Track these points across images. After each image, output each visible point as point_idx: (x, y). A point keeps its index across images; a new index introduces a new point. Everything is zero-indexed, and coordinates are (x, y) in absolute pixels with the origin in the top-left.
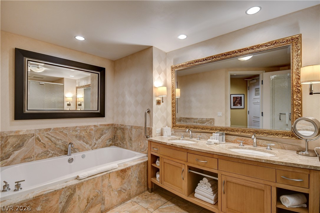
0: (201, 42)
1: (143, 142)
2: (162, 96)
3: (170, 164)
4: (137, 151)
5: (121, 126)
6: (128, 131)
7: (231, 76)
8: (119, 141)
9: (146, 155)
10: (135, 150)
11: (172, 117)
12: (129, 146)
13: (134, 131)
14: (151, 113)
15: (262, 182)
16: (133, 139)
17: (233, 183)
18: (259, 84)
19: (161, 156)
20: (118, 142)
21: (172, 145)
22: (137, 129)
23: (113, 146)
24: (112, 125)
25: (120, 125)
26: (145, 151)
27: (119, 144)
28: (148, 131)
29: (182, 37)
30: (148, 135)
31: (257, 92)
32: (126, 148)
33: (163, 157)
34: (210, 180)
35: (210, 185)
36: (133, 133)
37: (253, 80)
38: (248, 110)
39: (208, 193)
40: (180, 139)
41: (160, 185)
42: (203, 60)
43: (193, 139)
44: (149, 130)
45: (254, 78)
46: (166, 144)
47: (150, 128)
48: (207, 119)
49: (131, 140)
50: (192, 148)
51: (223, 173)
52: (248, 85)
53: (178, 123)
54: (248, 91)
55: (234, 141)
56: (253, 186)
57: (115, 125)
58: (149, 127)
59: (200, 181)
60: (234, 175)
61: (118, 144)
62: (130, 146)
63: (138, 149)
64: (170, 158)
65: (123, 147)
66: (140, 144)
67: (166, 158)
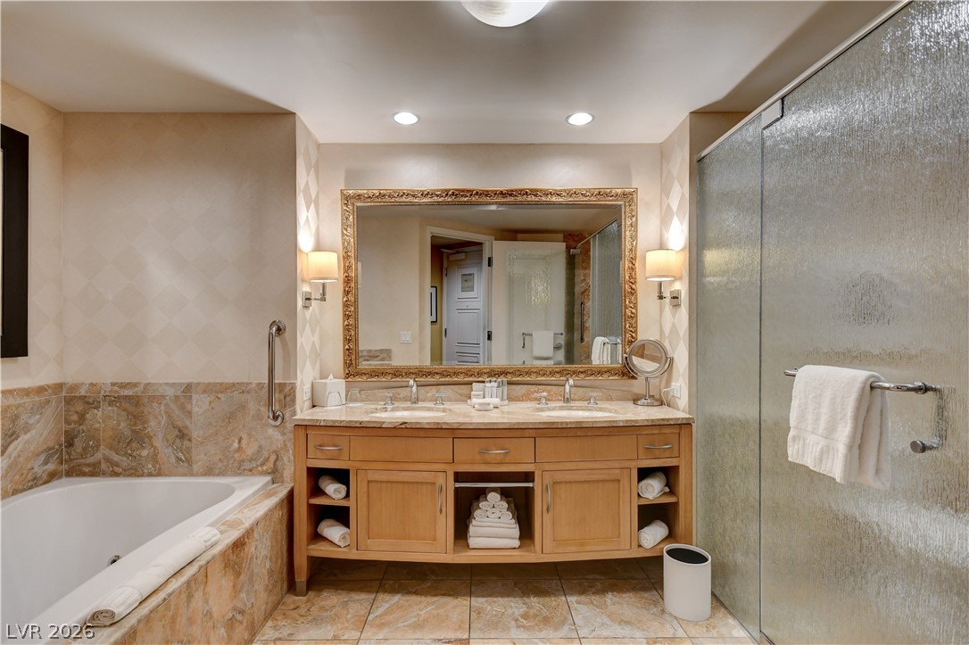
0: (438, 145)
1: (250, 435)
2: (322, 281)
3: (391, 482)
4: (222, 473)
5: (116, 388)
6: (166, 405)
7: (433, 238)
8: (104, 451)
9: (268, 478)
10: (209, 472)
11: (344, 346)
12: (173, 460)
13: (200, 405)
14: (287, 334)
15: (616, 465)
16: (196, 434)
17: (566, 482)
18: (480, 263)
19: (357, 465)
20: (99, 456)
21: (403, 426)
22: (222, 392)
23: (64, 480)
24: (60, 386)
25: (113, 384)
26: (263, 464)
27: (103, 466)
28: (277, 395)
29: (406, 118)
30: (278, 408)
31: (466, 284)
32: (150, 475)
33: (365, 466)
34: (505, 493)
35: (506, 505)
36: (195, 409)
37: (458, 252)
38: (444, 327)
39: (505, 525)
40: (385, 410)
41: (354, 555)
42: (447, 195)
43: (420, 404)
44: (281, 391)
45: (460, 250)
46: (379, 425)
47: (285, 384)
48: (370, 351)
49: (183, 435)
50: (471, 423)
51: (547, 467)
52: (445, 265)
53: (364, 365)
54: (444, 277)
55: (522, 396)
56: (602, 477)
57: (75, 387)
58: (282, 382)
59: (480, 505)
60: (569, 466)
61: (96, 465)
62: (179, 459)
63: (228, 465)
64: (391, 466)
65: (134, 472)
66: (236, 445)
67: (379, 466)
